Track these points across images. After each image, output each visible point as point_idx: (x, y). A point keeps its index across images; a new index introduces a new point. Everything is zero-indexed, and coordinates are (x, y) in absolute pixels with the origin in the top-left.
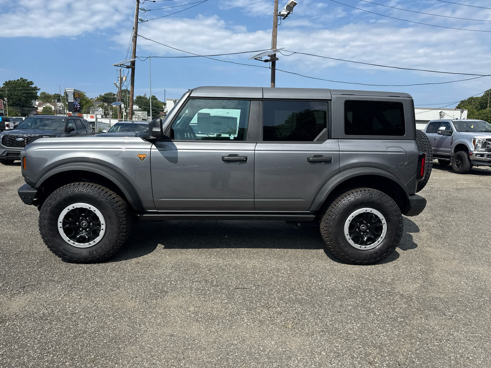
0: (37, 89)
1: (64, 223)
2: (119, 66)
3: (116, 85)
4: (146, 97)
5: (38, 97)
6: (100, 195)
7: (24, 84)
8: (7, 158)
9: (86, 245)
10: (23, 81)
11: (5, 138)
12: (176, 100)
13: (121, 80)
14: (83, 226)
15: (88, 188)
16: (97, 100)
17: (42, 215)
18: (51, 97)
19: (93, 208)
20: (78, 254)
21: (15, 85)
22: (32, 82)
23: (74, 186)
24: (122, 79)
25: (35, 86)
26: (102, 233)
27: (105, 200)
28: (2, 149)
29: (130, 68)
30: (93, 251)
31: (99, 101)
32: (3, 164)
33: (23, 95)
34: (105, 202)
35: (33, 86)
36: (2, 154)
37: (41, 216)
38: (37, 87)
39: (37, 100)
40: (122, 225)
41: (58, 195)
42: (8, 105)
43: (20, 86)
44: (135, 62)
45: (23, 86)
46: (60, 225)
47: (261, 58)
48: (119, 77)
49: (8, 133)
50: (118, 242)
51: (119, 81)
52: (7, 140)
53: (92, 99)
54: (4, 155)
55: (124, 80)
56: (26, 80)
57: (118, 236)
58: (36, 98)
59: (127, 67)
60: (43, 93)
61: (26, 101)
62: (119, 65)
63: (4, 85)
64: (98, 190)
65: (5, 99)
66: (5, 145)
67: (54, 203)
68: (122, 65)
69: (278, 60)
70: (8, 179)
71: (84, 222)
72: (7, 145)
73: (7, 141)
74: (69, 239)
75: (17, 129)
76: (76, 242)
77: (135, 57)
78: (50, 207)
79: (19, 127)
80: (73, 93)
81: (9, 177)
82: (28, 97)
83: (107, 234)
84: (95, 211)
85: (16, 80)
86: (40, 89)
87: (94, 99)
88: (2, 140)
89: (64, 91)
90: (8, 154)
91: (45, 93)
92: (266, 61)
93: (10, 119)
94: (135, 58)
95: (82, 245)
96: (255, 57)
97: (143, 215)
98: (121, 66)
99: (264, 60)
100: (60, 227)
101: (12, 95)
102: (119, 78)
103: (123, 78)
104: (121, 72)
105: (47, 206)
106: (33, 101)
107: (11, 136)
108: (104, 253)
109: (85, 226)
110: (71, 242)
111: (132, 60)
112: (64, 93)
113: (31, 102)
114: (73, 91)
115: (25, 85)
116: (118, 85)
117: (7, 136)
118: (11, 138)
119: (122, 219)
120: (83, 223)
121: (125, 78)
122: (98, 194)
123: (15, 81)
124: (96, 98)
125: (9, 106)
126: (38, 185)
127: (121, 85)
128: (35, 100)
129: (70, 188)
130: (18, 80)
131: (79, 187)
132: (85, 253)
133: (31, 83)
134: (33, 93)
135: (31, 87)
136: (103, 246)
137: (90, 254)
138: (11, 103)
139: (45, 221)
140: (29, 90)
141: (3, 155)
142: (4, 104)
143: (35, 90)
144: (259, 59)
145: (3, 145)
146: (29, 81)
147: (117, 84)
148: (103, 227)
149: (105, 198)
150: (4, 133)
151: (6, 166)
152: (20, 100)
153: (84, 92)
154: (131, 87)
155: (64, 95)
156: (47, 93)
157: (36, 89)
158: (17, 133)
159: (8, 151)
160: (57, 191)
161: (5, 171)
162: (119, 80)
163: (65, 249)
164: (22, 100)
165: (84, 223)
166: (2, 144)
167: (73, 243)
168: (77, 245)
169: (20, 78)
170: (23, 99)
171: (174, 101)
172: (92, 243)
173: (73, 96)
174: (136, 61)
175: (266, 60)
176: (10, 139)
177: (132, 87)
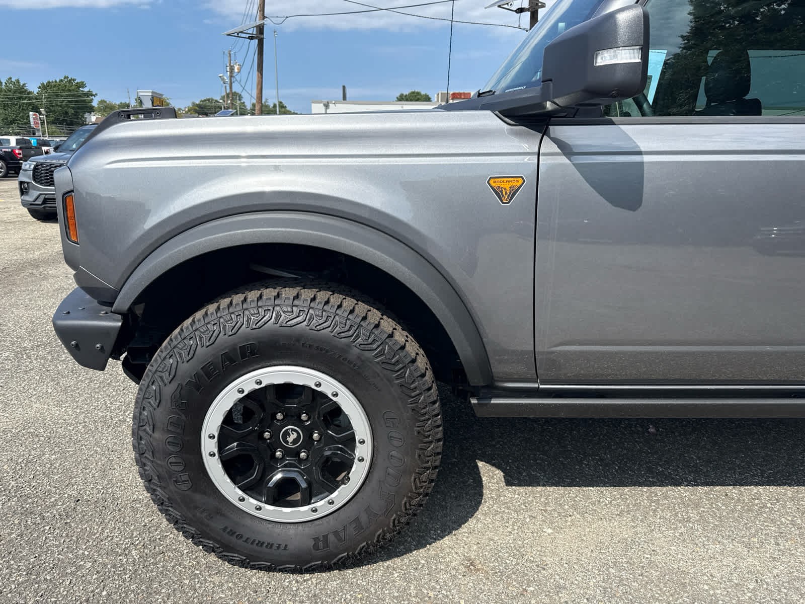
0: (92, 95)
1: (223, 439)
2: (236, 36)
3: (223, 79)
4: (267, 103)
5: (94, 108)
6: (358, 337)
7: (71, 86)
8: (44, 207)
9: (303, 513)
10: (70, 81)
11: (38, 169)
12: (328, 103)
13: (232, 71)
14: (287, 442)
15: (311, 311)
16: (189, 110)
17: (145, 413)
18: (115, 107)
19: (329, 385)
20: (275, 547)
21: (57, 88)
22: (83, 82)
23: (260, 304)
24: (233, 69)
25: (88, 90)
26: (358, 472)
27: (377, 356)
28: (34, 190)
29: (256, 38)
30: (326, 537)
31: (191, 114)
32: (39, 220)
33: (71, 105)
34: (378, 363)
35: (86, 90)
36: (35, 201)
37: (140, 414)
38: (92, 91)
39: (93, 113)
40: (431, 442)
41: (201, 338)
42: (47, 122)
43: (63, 90)
44: (263, 27)
45: (70, 91)
46: (208, 445)
47: (511, 5)
48: (228, 65)
49: (43, 159)
50: (414, 502)
51: (229, 73)
52: (42, 172)
53: (180, 109)
54: (39, 202)
55: (236, 70)
56: (74, 80)
57: (415, 484)
58: (91, 110)
59: (249, 38)
60: (102, 102)
61: (75, 115)
62: (236, 34)
63: (40, 89)
64: (348, 319)
65: (42, 110)
66: (39, 182)
67: (187, 369)
68: (241, 32)
69: (545, 7)
70: (46, 251)
71: (293, 430)
72: (42, 183)
73: (42, 175)
74: (240, 493)
75: (60, 152)
76: (267, 503)
77: (264, 17)
78: (174, 385)
79: (64, 147)
80: (151, 97)
81: (48, 247)
82: (79, 108)
83: (376, 476)
84: (336, 395)
85: (58, 81)
86: (96, 94)
87: (184, 110)
88: (34, 174)
89: (136, 97)
90: (45, 201)
91: (105, 102)
92: (520, 10)
93: (51, 143)
94: (263, 19)
95: (286, 514)
96: (499, 4)
97: (491, 398)
98: (240, 35)
99: (515, 9)
100: (211, 455)
101: (53, 106)
102: (228, 68)
103: (234, 67)
104: (230, 56)
105: (163, 381)
106: (86, 115)
107: (48, 164)
108: (365, 544)
109: (295, 441)
110: (250, 504)
111: (259, 22)
112: (136, 100)
113: (83, 116)
114: (151, 94)
115: (73, 88)
116: (227, 81)
117: (41, 164)
118: (50, 168)
119: (429, 422)
120: (287, 434)
121: (237, 66)
122: (351, 332)
123: (56, 81)
124: (186, 108)
125: (49, 125)
126: (124, 301)
127: (231, 80)
128: (91, 114)
129: (247, 312)
130: (61, 81)
131: (277, 308)
132: (299, 541)
133: (82, 85)
134: (87, 101)
135: (82, 91)
136: (364, 518)
137: (316, 546)
138: (52, 119)
139: (157, 435)
140: (80, 96)
141: (36, 203)
142: (41, 120)
143: (88, 97)
144: (506, 6)
145: (36, 182)
146: (79, 81)
147: (225, 78)
148: (364, 451)
149: (374, 346)
150: (35, 159)
151: (43, 225)
152: (66, 113)
153: (168, 98)
154: (258, 75)
155: (135, 104)
156: (108, 102)
157: (89, 94)
158: (62, 159)
159: (46, 194)
160: (197, 325)
161: (42, 235)
162: (227, 71)
163: (228, 530)
164: (70, 114)
165: (292, 435)
166: (34, 180)
167: (257, 509)
168: (270, 512)
169: (64, 77)
170: (71, 111)
171: (324, 105)
172: (322, 506)
173: (151, 102)
174: (265, 26)
175: (518, 9)
176: (47, 170)
177: (260, 75)
